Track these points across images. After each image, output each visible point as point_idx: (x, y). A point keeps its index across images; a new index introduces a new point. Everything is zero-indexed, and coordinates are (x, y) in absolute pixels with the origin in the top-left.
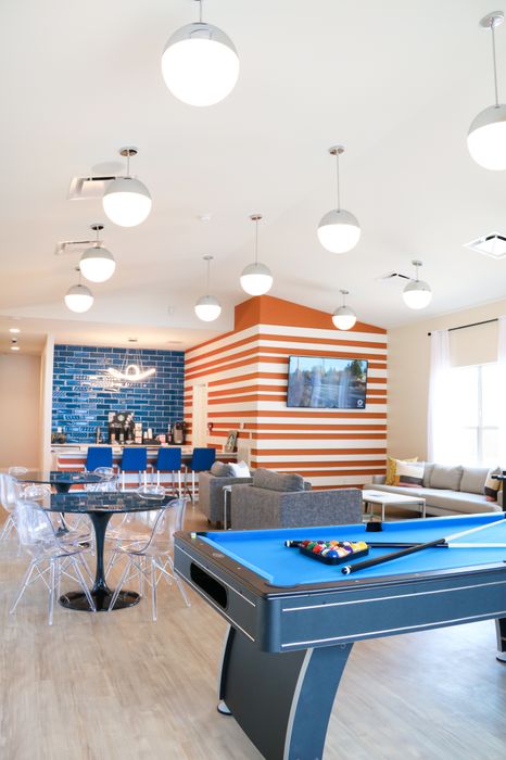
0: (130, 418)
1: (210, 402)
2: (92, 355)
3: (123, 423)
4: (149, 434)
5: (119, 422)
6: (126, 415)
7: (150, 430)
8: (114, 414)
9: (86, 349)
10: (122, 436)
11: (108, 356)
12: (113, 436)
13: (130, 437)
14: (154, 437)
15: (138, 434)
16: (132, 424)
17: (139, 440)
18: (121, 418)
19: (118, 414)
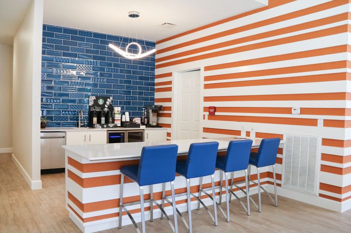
0: (109, 102)
1: (207, 86)
2: (73, 38)
3: (103, 107)
4: (126, 117)
5: (99, 106)
6: (105, 99)
7: (127, 114)
8: (94, 98)
9: (67, 31)
10: (103, 119)
11: (88, 40)
12: (95, 119)
13: (111, 120)
14: (131, 120)
15: (117, 117)
16: (111, 108)
17: (118, 123)
18: (101, 102)
19: (98, 98)
